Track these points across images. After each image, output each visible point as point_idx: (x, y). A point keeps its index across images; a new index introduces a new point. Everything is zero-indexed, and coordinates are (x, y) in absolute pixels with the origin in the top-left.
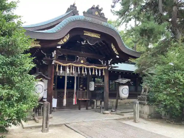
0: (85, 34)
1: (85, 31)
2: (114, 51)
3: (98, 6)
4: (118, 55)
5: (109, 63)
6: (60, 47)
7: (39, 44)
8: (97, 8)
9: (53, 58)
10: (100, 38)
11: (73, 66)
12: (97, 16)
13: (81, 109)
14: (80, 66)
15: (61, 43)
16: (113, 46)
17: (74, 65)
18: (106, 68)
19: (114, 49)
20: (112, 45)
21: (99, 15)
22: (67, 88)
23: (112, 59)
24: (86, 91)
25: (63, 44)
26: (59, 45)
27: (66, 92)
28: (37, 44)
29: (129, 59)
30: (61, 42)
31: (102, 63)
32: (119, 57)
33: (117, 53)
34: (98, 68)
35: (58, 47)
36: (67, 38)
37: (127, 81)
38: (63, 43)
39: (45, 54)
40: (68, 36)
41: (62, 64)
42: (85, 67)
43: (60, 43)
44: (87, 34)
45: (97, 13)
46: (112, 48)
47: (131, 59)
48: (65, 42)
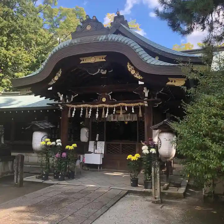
0: (82, 62)
1: (81, 59)
2: (133, 75)
4: (141, 80)
6: (51, 88)
7: (31, 90)
8: (88, 19)
10: (105, 60)
11: (89, 108)
14: (99, 107)
16: (129, 67)
19: (133, 72)
21: (93, 29)
25: (54, 83)
26: (50, 86)
28: (28, 90)
29: (169, 81)
32: (143, 83)
33: (140, 77)
34: (130, 105)
35: (49, 89)
36: (59, 74)
40: (60, 71)
43: (51, 83)
44: (85, 62)
45: (89, 28)
46: (129, 70)
47: (174, 81)
48: (57, 81)
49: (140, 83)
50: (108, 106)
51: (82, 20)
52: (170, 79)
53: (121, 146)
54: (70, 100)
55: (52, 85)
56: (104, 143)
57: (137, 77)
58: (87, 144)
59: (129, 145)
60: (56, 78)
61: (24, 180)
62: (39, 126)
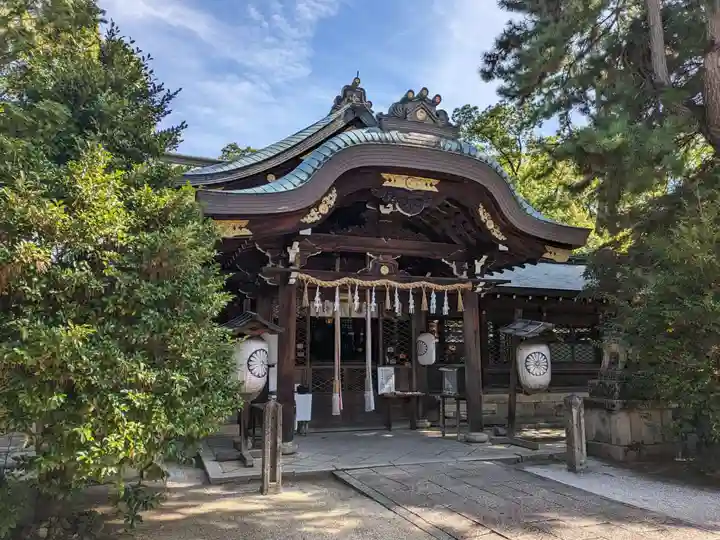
0: (386, 184)
1: (385, 176)
2: (489, 231)
3: (424, 93)
4: (504, 243)
5: (478, 270)
6: (308, 232)
7: (247, 227)
8: (422, 97)
9: (292, 264)
10: (436, 190)
11: (353, 286)
12: (420, 123)
13: (393, 427)
14: (377, 286)
15: (313, 220)
16: (483, 215)
17: (358, 282)
18: (469, 285)
19: (490, 225)
20: (481, 211)
21: (429, 121)
22: (343, 358)
23: (485, 257)
24: (407, 364)
25: (316, 221)
26: (306, 226)
27: (342, 370)
28: (241, 228)
29: (547, 252)
30: (313, 217)
31: (455, 272)
32: (506, 249)
33: (502, 237)
34: (441, 287)
35: (302, 233)
36: (331, 200)
37: (542, 329)
38: (318, 219)
39: (268, 254)
40: (334, 195)
41: (320, 283)
42: (395, 288)
43: (309, 219)
44: (393, 184)
45: (421, 115)
46: (483, 219)
48: (324, 216)
49: (502, 247)
50: (397, 285)
51: (410, 95)
55: (312, 223)
57: (497, 236)
60: (323, 209)
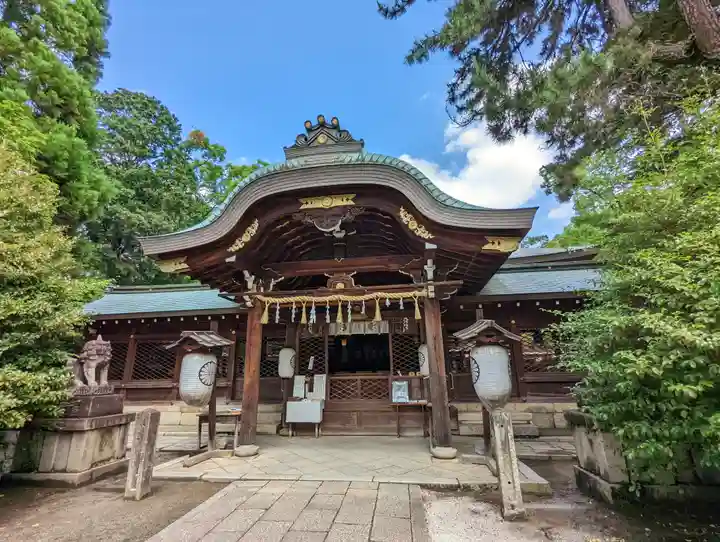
0: (304, 207)
1: (301, 200)
3: (322, 120)
4: (430, 241)
5: (430, 275)
6: (233, 259)
7: (185, 262)
8: (322, 125)
10: (352, 203)
15: (237, 248)
16: (405, 217)
18: (424, 293)
19: (413, 225)
20: (402, 214)
21: (330, 142)
23: (430, 261)
25: (240, 249)
26: (231, 254)
28: (180, 263)
29: (487, 243)
30: (238, 245)
31: (414, 281)
32: (435, 247)
34: (396, 295)
35: (228, 260)
36: (253, 230)
38: (241, 246)
40: (256, 224)
42: (347, 301)
43: (233, 249)
44: (309, 206)
45: (322, 140)
46: (405, 222)
47: (496, 243)
48: (246, 243)
49: (428, 246)
50: (350, 298)
51: (308, 125)
52: (490, 239)
53: (359, 382)
54: (266, 287)
55: (237, 251)
56: (324, 376)
57: (423, 235)
58: (290, 382)
59: (374, 381)
60: (246, 238)
61: (155, 474)
62: (199, 340)
